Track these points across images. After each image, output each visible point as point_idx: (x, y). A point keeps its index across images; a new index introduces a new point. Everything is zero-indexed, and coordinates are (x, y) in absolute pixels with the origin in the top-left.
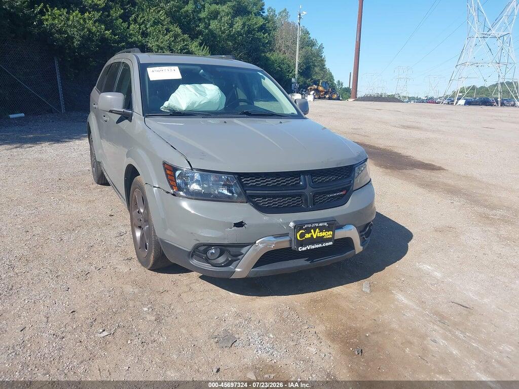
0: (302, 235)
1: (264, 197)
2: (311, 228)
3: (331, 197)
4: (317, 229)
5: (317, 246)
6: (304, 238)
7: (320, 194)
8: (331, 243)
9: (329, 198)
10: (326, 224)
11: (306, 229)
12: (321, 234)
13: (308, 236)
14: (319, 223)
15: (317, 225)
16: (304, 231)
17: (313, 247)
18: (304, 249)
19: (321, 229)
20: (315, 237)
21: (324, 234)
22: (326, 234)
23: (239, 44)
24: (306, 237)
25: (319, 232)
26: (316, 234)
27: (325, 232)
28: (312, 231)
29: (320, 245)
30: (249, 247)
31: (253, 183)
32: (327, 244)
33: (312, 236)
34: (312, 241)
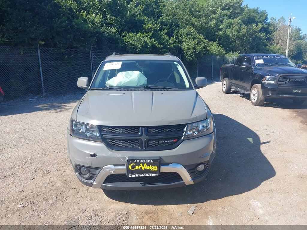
0: (133, 167)
1: (114, 139)
2: (140, 163)
3: (163, 143)
4: (145, 164)
5: (144, 175)
6: (135, 169)
7: (153, 140)
8: (156, 175)
9: (161, 143)
10: (151, 161)
11: (135, 163)
12: (148, 168)
13: (137, 168)
14: (146, 159)
15: (144, 161)
16: (135, 164)
17: (141, 176)
18: (133, 176)
19: (148, 164)
20: (143, 169)
21: (151, 167)
22: (153, 168)
23: (244, 42)
24: (136, 168)
25: (147, 166)
26: (144, 167)
27: (151, 166)
28: (141, 164)
29: (147, 175)
30: (100, 170)
31: (107, 130)
32: (153, 175)
33: (141, 168)
34: (140, 171)
